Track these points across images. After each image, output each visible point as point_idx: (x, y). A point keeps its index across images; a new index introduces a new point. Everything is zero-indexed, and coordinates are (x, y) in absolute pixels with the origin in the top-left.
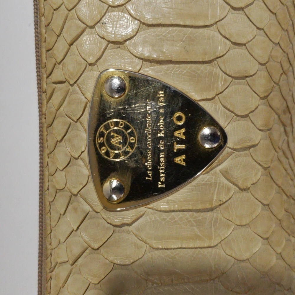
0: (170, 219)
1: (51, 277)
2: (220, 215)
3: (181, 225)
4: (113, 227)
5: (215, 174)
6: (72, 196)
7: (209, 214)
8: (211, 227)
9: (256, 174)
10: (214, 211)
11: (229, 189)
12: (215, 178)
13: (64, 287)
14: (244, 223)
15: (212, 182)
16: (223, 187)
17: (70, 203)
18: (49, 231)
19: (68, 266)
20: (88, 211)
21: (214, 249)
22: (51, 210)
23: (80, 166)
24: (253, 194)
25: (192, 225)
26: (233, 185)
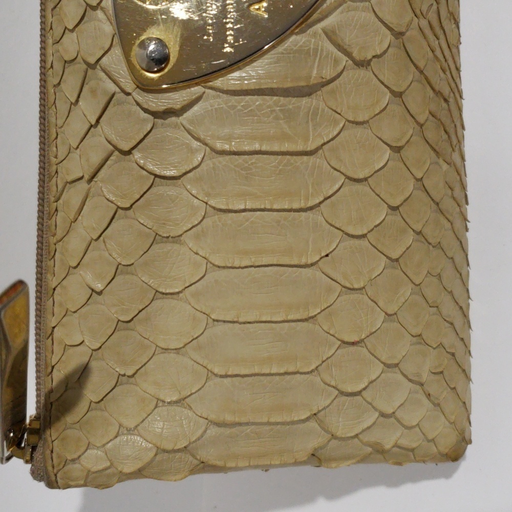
0: (242, 106)
1: (56, 210)
2: (322, 105)
3: (260, 117)
4: (153, 118)
5: (315, 34)
6: (87, 70)
7: (305, 101)
8: (307, 122)
9: (382, 41)
10: (312, 96)
11: (336, 61)
12: (315, 41)
13: (77, 221)
14: (360, 119)
15: (310, 48)
16: (327, 56)
17: (85, 83)
18: (54, 136)
19: (83, 186)
20: (113, 92)
21: (312, 158)
22: (57, 102)
23: (100, 21)
24: (376, 73)
25: (277, 118)
26: (344, 56)
